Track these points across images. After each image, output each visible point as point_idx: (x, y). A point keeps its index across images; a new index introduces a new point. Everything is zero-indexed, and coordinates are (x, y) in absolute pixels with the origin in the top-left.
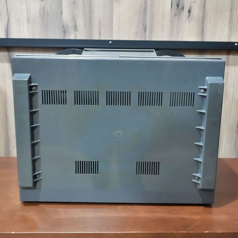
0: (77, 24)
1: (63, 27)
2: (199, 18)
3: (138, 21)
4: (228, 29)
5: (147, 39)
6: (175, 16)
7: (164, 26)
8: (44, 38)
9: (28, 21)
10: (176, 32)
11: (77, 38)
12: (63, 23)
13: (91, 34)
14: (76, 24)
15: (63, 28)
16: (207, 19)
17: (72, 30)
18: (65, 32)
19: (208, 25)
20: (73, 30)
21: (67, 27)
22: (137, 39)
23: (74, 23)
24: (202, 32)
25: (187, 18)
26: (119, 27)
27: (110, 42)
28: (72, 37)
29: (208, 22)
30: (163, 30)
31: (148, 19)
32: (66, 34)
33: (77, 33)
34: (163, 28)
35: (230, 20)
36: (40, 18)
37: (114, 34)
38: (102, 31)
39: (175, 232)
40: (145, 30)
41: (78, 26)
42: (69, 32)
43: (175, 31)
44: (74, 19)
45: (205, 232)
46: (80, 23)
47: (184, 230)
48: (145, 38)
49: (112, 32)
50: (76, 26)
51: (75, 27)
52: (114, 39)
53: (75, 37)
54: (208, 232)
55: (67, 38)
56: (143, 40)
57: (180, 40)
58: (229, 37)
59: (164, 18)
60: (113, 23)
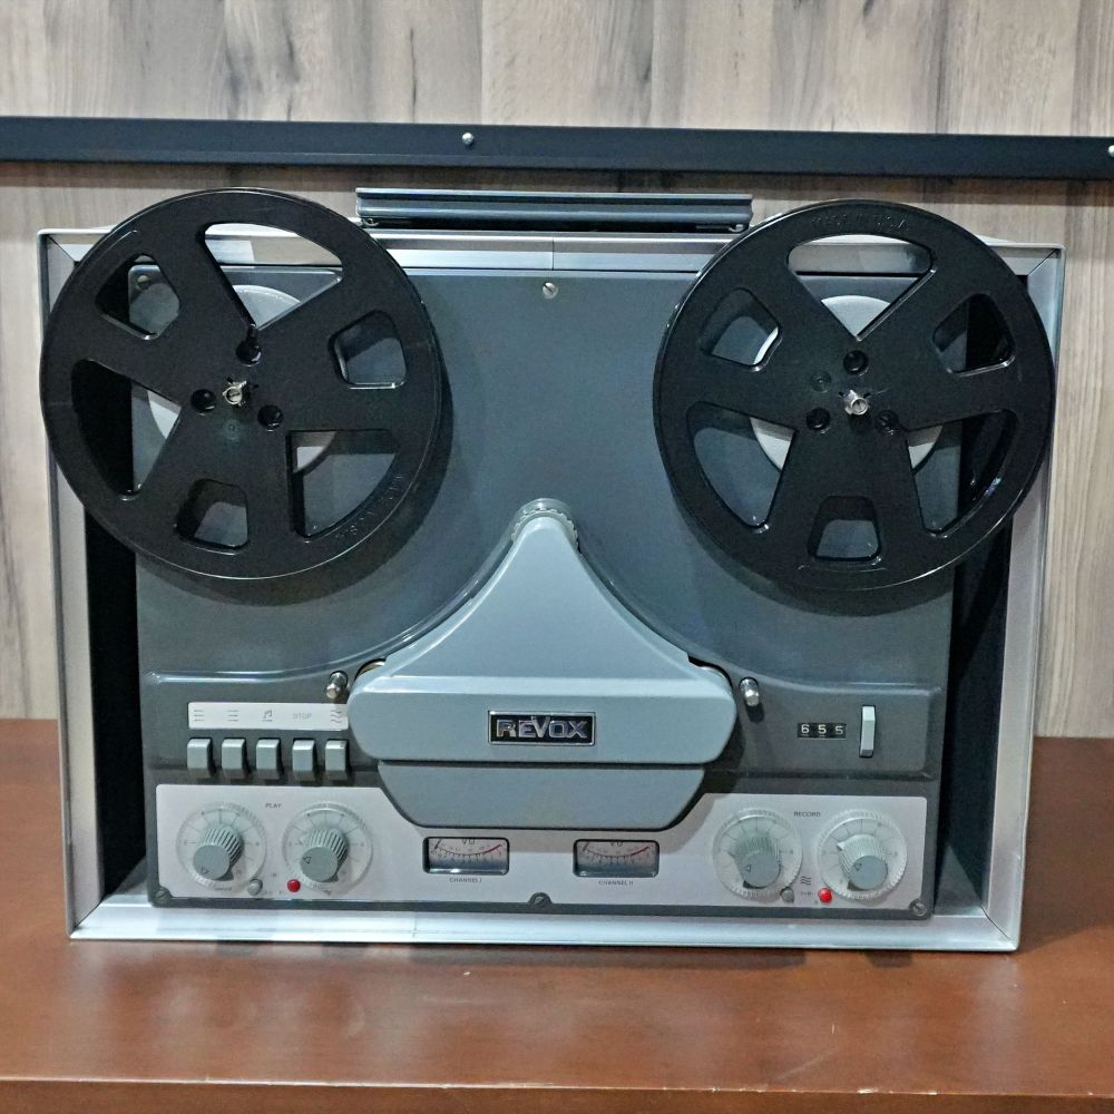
0: (297, 43)
1: (229, 57)
2: (920, 14)
3: (610, 32)
4: (1071, 72)
5: (656, 123)
6: (796, 7)
7: (743, 55)
8: (132, 113)
9: (53, 30)
10: (806, 84)
11: (294, 119)
12: (225, 41)
13: (367, 95)
14: (290, 45)
15: (225, 65)
16: (961, 24)
17: (271, 77)
18: (234, 85)
19: (968, 52)
20: (278, 76)
21: (249, 59)
22: (603, 124)
23: (284, 41)
24: (939, 88)
25: (861, 19)
26: (511, 63)
27: (467, 136)
28: (273, 112)
29: (969, 36)
30: (738, 75)
31: (658, 21)
32: (242, 97)
33: (297, 88)
34: (736, 64)
35: (1080, 27)
36: (110, 14)
37: (486, 95)
38: (425, 82)
39: (715, 1086)
40: (646, 77)
41: (302, 57)
42: (259, 86)
43: (799, 82)
44: (283, 21)
45: (862, 1092)
46: (316, 39)
47: (761, 1081)
48: (646, 118)
49: (475, 87)
50: (292, 54)
51: (290, 61)
52: (486, 121)
53: (289, 110)
54: (876, 1091)
55: (247, 115)
56: (636, 124)
57: (826, 128)
58: (1075, 116)
59: (741, 14)
60: (480, 42)
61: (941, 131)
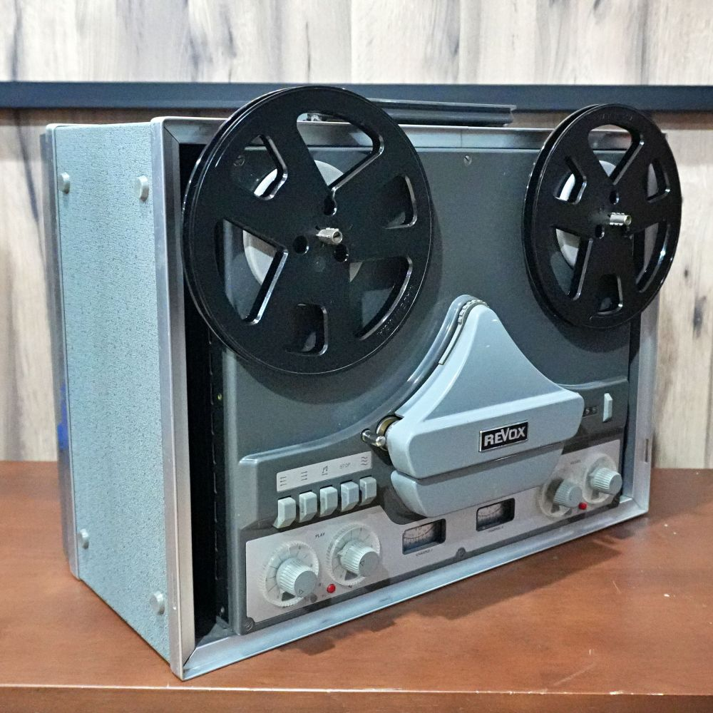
0: (235, 33)
1: (192, 42)
2: (630, 7)
3: (433, 22)
5: (462, 80)
6: (551, 5)
7: (518, 36)
8: (131, 79)
9: (81, 25)
10: (557, 53)
11: (234, 80)
12: (189, 32)
13: (279, 64)
14: (230, 34)
15: (189, 49)
16: (656, 14)
17: (218, 54)
18: (196, 60)
19: (662, 32)
20: (223, 54)
21: (205, 43)
22: (428, 82)
23: (226, 32)
24: (643, 54)
25: (593, 11)
26: (370, 42)
28: (220, 77)
29: (661, 22)
30: (514, 49)
31: (464, 14)
32: (200, 67)
33: (235, 61)
34: (513, 43)
36: (117, 15)
37: (354, 64)
38: (315, 56)
39: (512, 690)
40: (456, 51)
41: (238, 42)
42: (211, 60)
43: (553, 53)
44: (225, 19)
45: (612, 693)
46: (246, 30)
47: (542, 687)
48: (456, 78)
49: (347, 60)
50: (231, 40)
51: (230, 44)
52: (356, 80)
53: (230, 75)
54: (621, 693)
55: (203, 79)
56: (450, 82)
57: (571, 82)
59: (516, 10)
60: (350, 30)
61: (644, 83)
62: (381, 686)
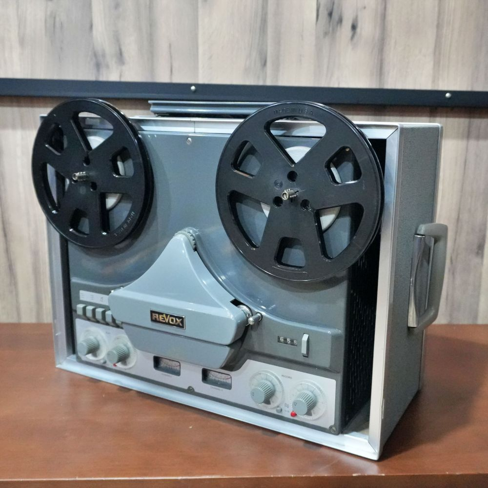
0: (123, 49)
1: (95, 55)
2: (373, 40)
3: (250, 46)
4: (432, 63)
5: (269, 83)
6: (324, 37)
7: (303, 55)
8: (56, 77)
9: (22, 42)
10: (328, 67)
11: (123, 80)
12: (93, 48)
13: (152, 70)
14: (120, 50)
15: (94, 59)
16: (389, 44)
17: (112, 62)
18: (98, 66)
19: (392, 55)
20: (115, 62)
21: (104, 56)
22: (247, 83)
23: (118, 49)
24: (380, 70)
25: (350, 41)
26: (211, 58)
27: (193, 88)
28: (113, 77)
29: (392, 50)
30: (301, 64)
31: (270, 41)
32: (101, 71)
33: (124, 68)
34: (300, 60)
35: (435, 46)
37: (200, 71)
38: (175, 65)
39: (293, 474)
40: (265, 64)
41: (125, 55)
42: (107, 67)
43: (325, 67)
44: (117, 39)
46: (131, 47)
47: (312, 472)
48: (265, 80)
49: (195, 68)
50: (121, 54)
51: (120, 57)
52: (201, 81)
53: (121, 76)
55: (103, 78)
56: (261, 83)
57: (336, 86)
58: (433, 81)
59: (302, 39)
60: (197, 49)
61: (381, 87)
62: (213, 474)
